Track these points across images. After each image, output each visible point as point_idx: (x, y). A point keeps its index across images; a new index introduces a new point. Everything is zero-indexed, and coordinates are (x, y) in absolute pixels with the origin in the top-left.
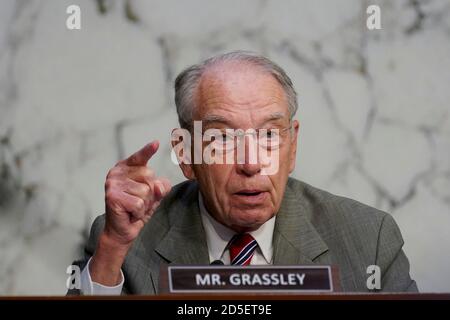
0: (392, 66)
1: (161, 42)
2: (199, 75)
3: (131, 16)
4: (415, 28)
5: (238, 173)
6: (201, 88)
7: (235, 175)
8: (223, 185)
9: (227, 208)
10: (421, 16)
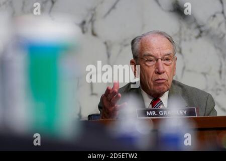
0: (191, 50)
1: (105, 43)
2: (140, 39)
3: (94, 34)
4: (199, 36)
5: (156, 73)
6: (141, 43)
7: (154, 74)
8: (151, 78)
9: (152, 87)
10: (201, 32)
